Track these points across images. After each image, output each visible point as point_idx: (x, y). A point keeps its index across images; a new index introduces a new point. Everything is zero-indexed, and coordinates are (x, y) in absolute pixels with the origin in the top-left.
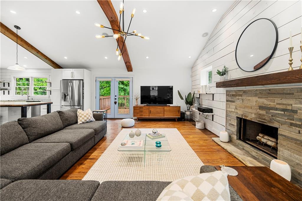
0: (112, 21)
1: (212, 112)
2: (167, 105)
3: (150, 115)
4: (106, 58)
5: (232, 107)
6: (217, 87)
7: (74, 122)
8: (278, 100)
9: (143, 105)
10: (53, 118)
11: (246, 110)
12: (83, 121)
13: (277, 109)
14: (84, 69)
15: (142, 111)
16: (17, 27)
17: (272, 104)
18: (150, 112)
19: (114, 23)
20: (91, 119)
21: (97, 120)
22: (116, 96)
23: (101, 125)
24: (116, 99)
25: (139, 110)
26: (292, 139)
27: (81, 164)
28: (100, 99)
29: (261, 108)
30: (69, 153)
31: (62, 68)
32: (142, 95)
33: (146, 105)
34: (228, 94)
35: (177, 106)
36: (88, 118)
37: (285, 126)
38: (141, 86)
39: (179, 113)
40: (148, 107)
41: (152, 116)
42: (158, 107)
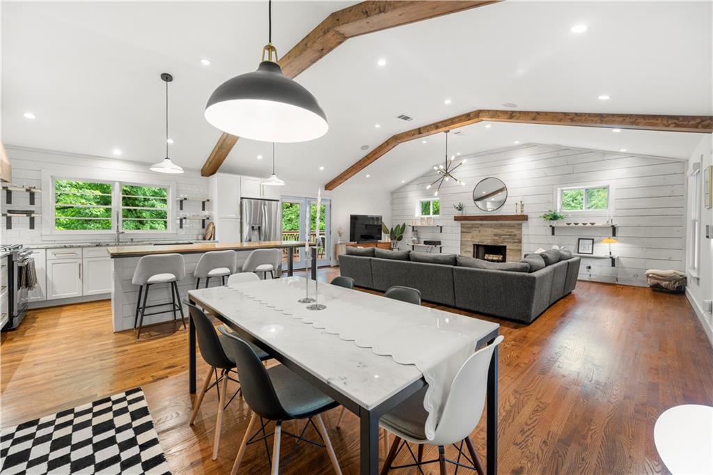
1: (440, 244)
5: (468, 237)
6: (455, 220)
8: (506, 230)
11: (483, 238)
13: (506, 235)
17: (503, 232)
26: (514, 250)
29: (495, 235)
34: (463, 226)
37: (510, 244)
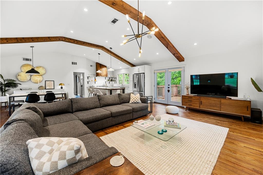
0: (147, 25)
2: (227, 97)
3: (201, 107)
4: (157, 54)
7: (127, 101)
9: (193, 95)
10: (113, 97)
12: (132, 101)
14: (146, 66)
15: (192, 101)
16: (111, 48)
18: (201, 103)
19: (149, 25)
20: (138, 101)
21: (142, 102)
22: (169, 85)
23: (141, 106)
24: (169, 88)
25: (188, 100)
27: (117, 127)
28: (157, 87)
30: (110, 117)
31: (135, 66)
32: (192, 84)
33: (197, 95)
35: (245, 100)
36: (135, 100)
38: (191, 75)
39: (248, 110)
40: (198, 97)
41: (203, 108)
42: (212, 99)
